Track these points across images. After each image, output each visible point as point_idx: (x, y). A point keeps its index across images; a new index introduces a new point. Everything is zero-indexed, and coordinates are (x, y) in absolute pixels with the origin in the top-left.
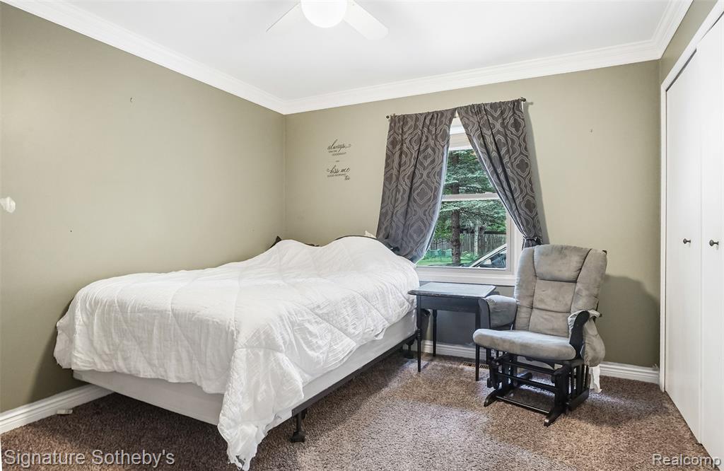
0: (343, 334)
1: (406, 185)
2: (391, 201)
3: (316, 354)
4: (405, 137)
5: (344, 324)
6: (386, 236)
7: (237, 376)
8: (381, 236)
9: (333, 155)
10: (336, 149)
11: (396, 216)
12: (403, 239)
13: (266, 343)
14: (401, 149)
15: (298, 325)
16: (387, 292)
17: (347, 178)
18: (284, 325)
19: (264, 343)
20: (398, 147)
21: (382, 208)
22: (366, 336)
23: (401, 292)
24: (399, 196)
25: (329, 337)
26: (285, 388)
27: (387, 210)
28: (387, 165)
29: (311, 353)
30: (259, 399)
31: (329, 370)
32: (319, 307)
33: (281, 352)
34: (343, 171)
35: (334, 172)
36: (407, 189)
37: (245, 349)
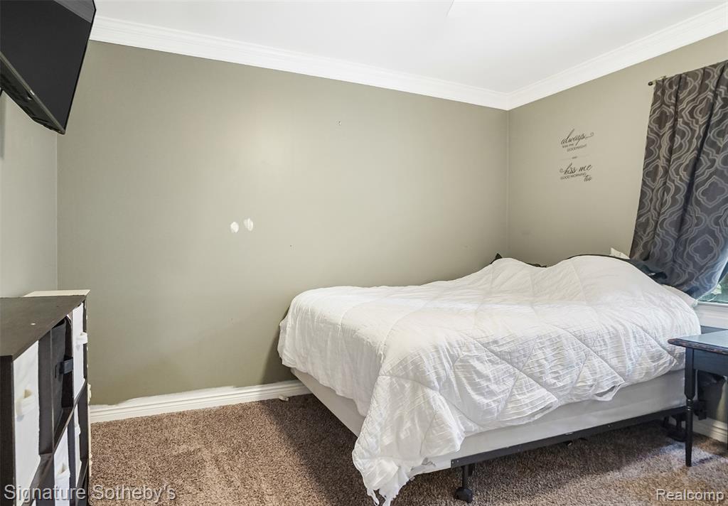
0: (533, 382)
1: (681, 179)
2: (655, 206)
3: (486, 401)
4: (680, 108)
5: (537, 370)
6: (644, 257)
7: (376, 405)
8: (637, 256)
9: (568, 150)
10: (571, 141)
11: (662, 228)
12: (674, 262)
13: (414, 376)
14: (674, 127)
15: (462, 361)
16: (627, 335)
17: (587, 179)
18: (440, 358)
19: (411, 374)
20: (669, 125)
21: (639, 217)
22: (579, 392)
23: (656, 339)
24: (668, 198)
25: (510, 382)
26: (434, 432)
27: (648, 219)
28: (649, 153)
29: (477, 397)
30: (402, 436)
31: (509, 424)
32: (495, 342)
33: (433, 388)
34: (581, 169)
35: (570, 172)
36: (684, 187)
37: (389, 377)
